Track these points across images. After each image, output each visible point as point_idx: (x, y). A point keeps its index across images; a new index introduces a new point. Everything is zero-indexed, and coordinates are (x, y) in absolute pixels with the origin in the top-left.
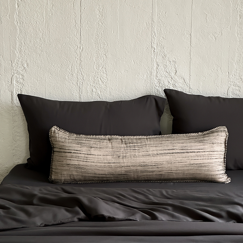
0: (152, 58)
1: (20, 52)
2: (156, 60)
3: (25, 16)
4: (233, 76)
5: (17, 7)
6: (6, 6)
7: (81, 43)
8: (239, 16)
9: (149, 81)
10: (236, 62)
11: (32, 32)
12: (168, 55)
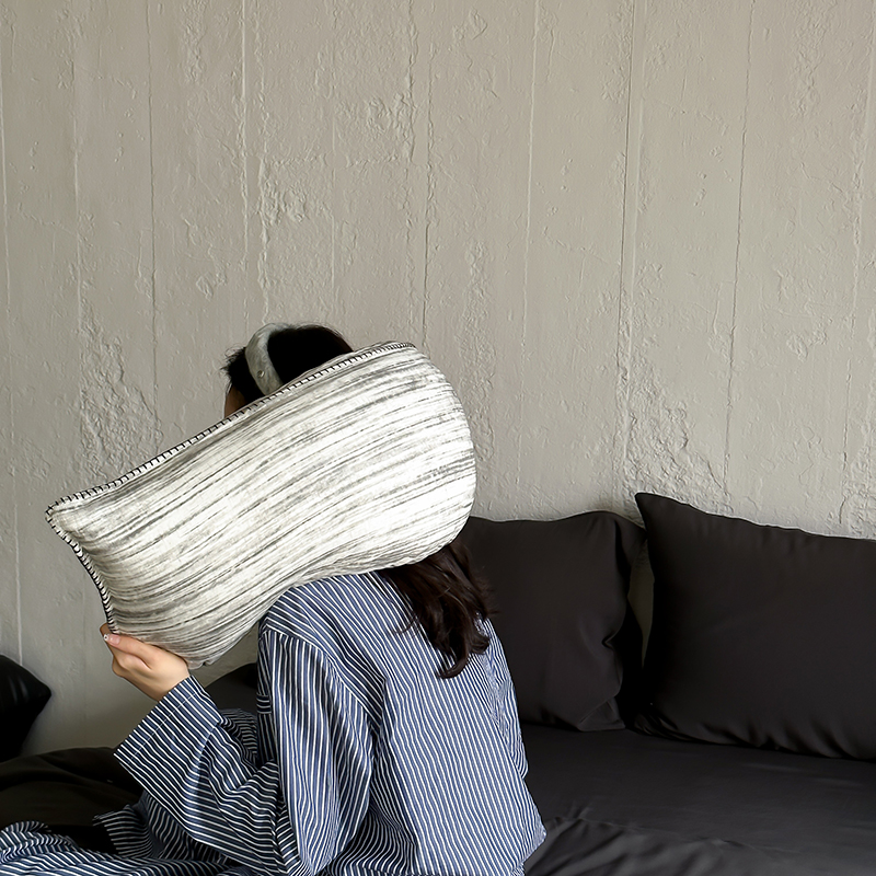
0: (618, 398)
2: (629, 404)
3: (284, 265)
4: (860, 465)
5: (265, 239)
6: (240, 236)
7: (424, 344)
9: (606, 463)
11: (300, 307)
12: (663, 392)
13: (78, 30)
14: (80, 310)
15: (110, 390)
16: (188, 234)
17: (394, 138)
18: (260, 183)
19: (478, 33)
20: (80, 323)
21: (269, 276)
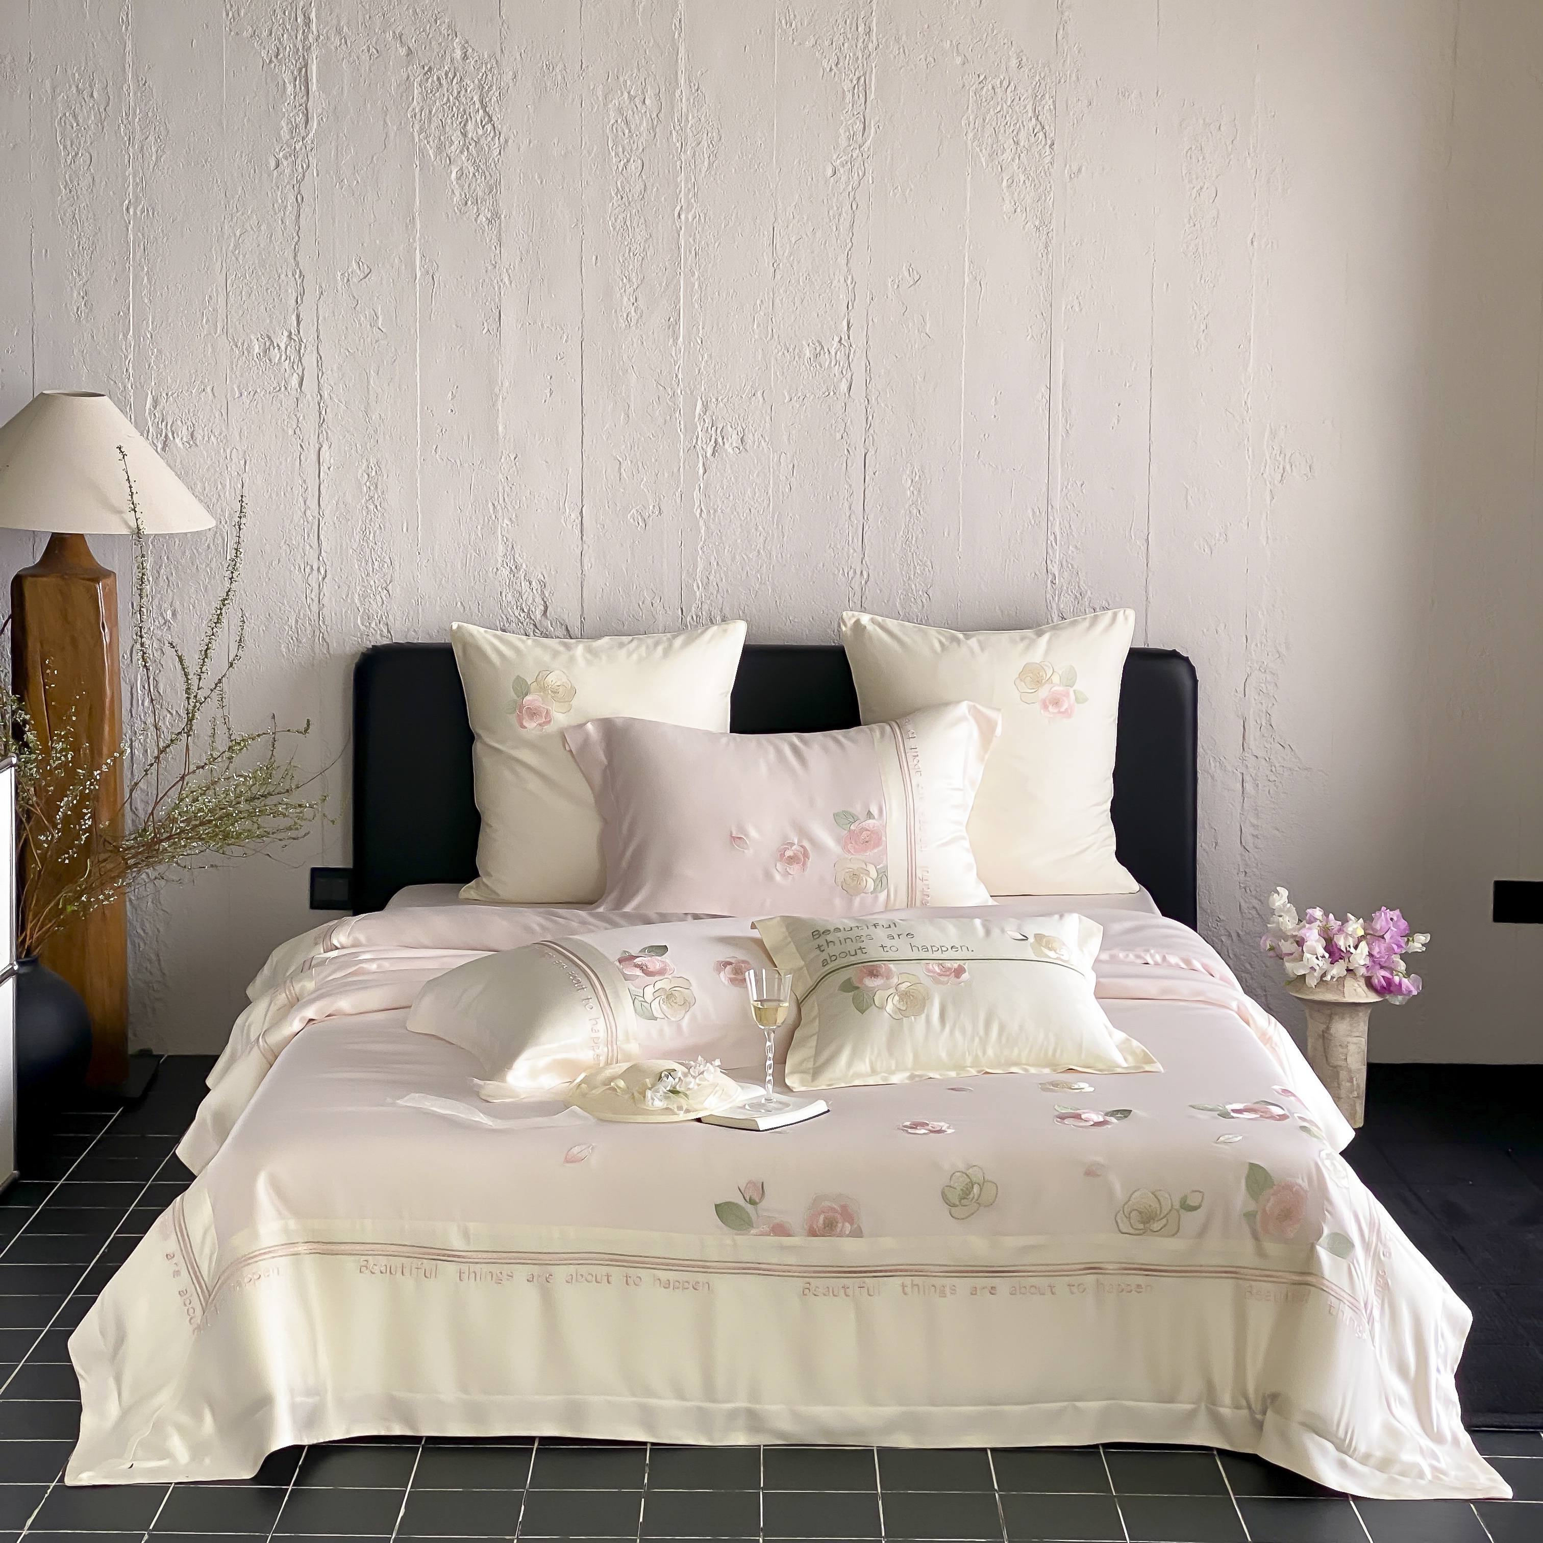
0: (1048, 601)
1: (706, 586)
2: (1058, 605)
3: (722, 494)
4: (1259, 645)
5: (701, 471)
6: (675, 470)
7: (864, 562)
8: (1268, 493)
10: (1265, 610)
11: (738, 534)
12: (1089, 593)
13: (506, 280)
14: (501, 548)
15: (532, 626)
16: (620, 468)
17: (832, 375)
18: (696, 419)
19: (912, 283)
20: (500, 561)
21: (707, 507)
